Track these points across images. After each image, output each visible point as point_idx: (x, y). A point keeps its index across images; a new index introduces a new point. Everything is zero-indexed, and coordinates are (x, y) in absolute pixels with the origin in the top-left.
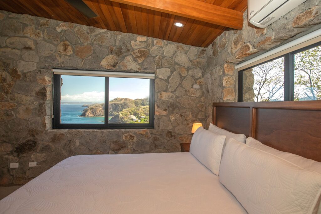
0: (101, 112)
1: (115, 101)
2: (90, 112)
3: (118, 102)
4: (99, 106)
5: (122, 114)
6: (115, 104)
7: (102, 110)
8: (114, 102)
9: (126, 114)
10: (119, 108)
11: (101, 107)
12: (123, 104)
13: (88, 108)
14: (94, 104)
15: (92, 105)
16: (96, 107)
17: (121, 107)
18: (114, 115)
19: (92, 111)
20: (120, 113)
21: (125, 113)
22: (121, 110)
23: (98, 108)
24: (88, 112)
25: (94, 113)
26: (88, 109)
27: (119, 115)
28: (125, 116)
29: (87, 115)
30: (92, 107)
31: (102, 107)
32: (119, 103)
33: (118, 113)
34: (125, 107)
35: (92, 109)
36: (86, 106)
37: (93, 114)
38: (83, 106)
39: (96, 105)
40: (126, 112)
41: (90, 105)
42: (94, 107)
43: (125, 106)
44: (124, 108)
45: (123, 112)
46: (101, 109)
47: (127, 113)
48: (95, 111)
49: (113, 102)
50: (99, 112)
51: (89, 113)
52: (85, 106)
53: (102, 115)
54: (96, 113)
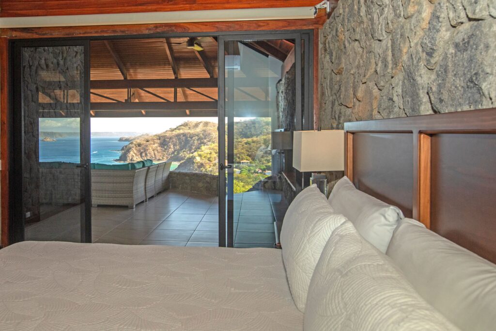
0: (156, 152)
1: (184, 127)
2: (135, 151)
3: (189, 131)
4: (153, 140)
5: (200, 156)
6: (184, 135)
7: (159, 148)
8: (181, 131)
9: (209, 156)
10: (194, 143)
11: (156, 141)
12: (201, 135)
13: (132, 143)
14: (141, 136)
15: (138, 138)
16: (148, 141)
17: (198, 140)
18: (182, 159)
19: (139, 151)
20: (196, 154)
21: (207, 154)
22: (198, 148)
23: (151, 144)
24: (132, 153)
25: (143, 154)
26: (131, 145)
27: (194, 158)
28: (208, 162)
29: (131, 158)
30: (138, 141)
31: (158, 141)
32: (192, 131)
33: (191, 155)
34: (205, 141)
35: (139, 145)
36: (127, 140)
37: (141, 156)
38: (121, 140)
39: (146, 137)
40: (209, 151)
41: (133, 137)
42: (142, 142)
43: (205, 139)
44: (204, 144)
45: (202, 153)
46: (156, 145)
47: (211, 153)
48: (145, 150)
49: (179, 129)
50: (152, 153)
51: (134, 155)
52: (124, 139)
53: (158, 158)
54: (146, 155)
